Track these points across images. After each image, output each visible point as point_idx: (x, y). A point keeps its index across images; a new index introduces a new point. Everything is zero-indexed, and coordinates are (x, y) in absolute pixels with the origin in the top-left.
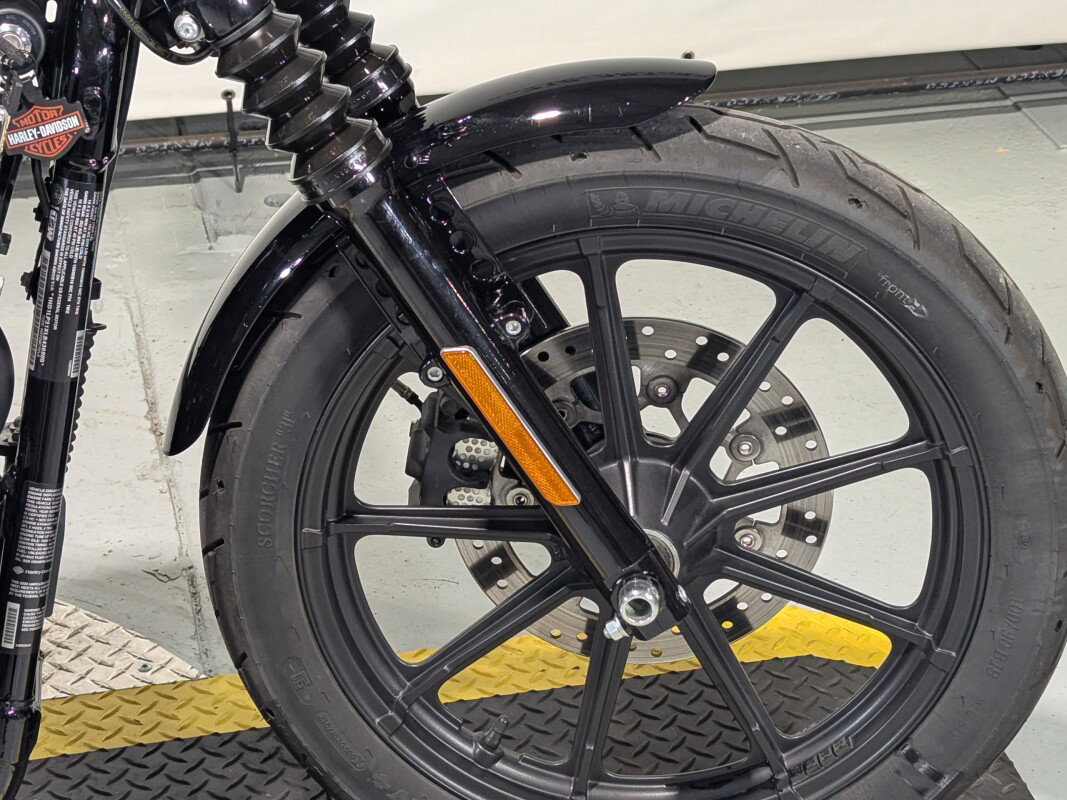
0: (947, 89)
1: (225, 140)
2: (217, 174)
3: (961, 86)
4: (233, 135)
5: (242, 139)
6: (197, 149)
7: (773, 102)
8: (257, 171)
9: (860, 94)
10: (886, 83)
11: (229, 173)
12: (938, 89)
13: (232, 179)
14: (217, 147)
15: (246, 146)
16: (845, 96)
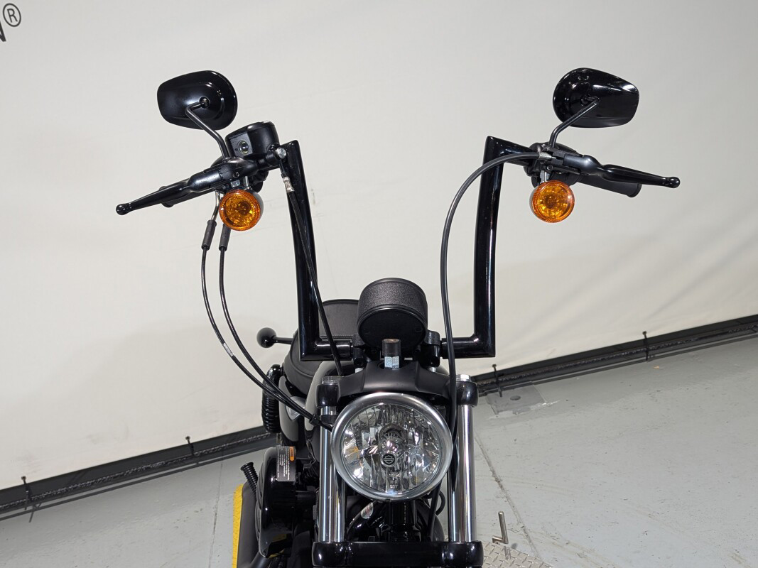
0: (736, 331)
1: (495, 381)
2: (492, 392)
3: (741, 330)
4: (497, 379)
5: (500, 379)
6: (486, 385)
7: (676, 344)
8: (505, 389)
9: (706, 337)
10: (714, 333)
11: (497, 391)
12: (733, 332)
13: (498, 393)
14: (492, 383)
15: (502, 382)
16: (701, 339)
